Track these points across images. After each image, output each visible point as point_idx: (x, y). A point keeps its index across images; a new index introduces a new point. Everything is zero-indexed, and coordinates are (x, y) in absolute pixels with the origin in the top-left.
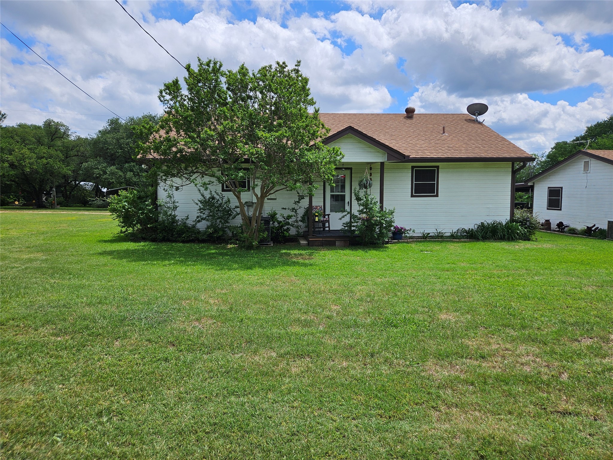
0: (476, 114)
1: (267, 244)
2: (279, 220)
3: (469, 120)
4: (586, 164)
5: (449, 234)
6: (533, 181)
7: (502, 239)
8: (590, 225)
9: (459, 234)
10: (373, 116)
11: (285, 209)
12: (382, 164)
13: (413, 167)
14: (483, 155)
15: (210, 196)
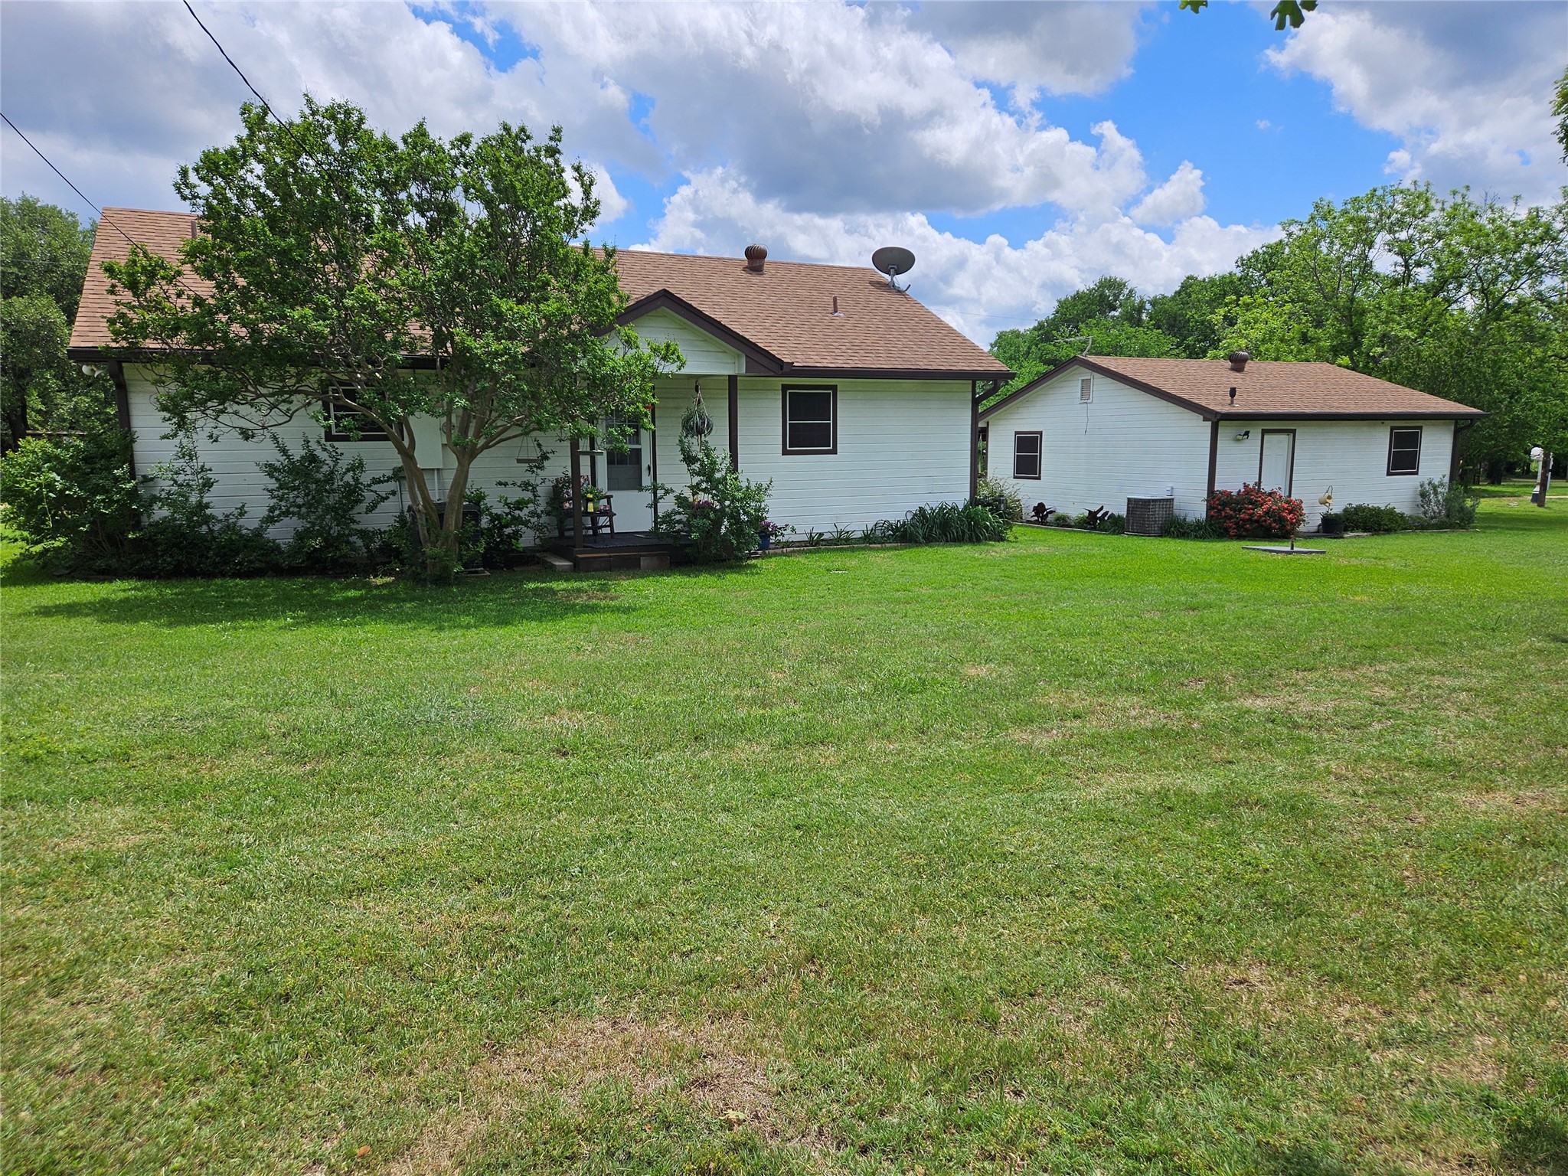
0: (892, 271)
1: (476, 572)
2: (494, 511)
3: (878, 283)
4: (1086, 386)
5: (859, 535)
6: (986, 420)
7: (959, 540)
8: (1094, 509)
9: (878, 533)
10: (674, 260)
11: (506, 484)
12: (732, 379)
13: (785, 388)
14: (923, 365)
15: (303, 453)
